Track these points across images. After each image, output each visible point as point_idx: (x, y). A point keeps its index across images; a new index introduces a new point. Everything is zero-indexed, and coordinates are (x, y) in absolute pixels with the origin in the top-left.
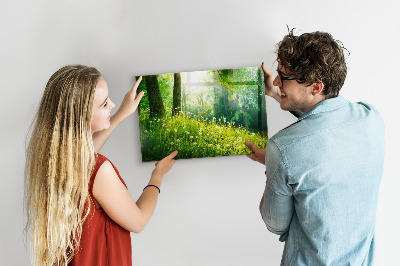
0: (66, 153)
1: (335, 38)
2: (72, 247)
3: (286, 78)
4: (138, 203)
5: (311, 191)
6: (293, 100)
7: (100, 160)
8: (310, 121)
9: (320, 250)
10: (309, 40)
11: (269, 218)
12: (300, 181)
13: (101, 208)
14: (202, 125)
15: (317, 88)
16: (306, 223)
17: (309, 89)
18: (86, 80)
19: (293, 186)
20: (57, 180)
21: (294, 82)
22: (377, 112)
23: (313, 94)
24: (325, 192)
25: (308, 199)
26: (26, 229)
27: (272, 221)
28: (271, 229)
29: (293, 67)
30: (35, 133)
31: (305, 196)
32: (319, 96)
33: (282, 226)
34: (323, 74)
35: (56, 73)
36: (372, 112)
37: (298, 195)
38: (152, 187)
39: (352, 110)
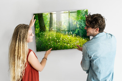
0: (20, 49)
1: (102, 15)
2: (22, 76)
3: (88, 27)
4: (41, 63)
5: (95, 59)
6: (90, 33)
7: (30, 51)
8: (95, 39)
9: (98, 76)
10: (95, 16)
11: (84, 67)
12: (92, 56)
13: (30, 64)
14: (62, 35)
15: (97, 30)
16: (94, 68)
17: (95, 30)
18: (26, 28)
19: (90, 58)
20: (18, 56)
21: (91, 28)
22: (114, 37)
23: (96, 31)
24: (99, 60)
25: (95, 61)
26: (9, 70)
27: (84, 68)
28: (84, 70)
29: (90, 24)
30: (11, 43)
31: (94, 60)
32: (98, 32)
33: (87, 69)
34: (99, 26)
35: (18, 26)
36: (113, 37)
37: (92, 60)
38: (45, 58)
39: (107, 36)
